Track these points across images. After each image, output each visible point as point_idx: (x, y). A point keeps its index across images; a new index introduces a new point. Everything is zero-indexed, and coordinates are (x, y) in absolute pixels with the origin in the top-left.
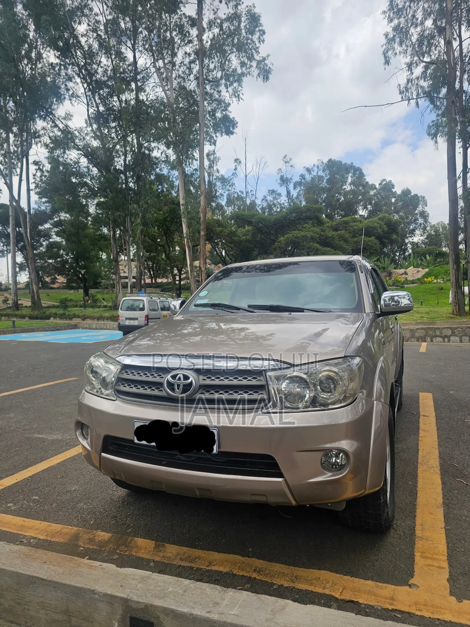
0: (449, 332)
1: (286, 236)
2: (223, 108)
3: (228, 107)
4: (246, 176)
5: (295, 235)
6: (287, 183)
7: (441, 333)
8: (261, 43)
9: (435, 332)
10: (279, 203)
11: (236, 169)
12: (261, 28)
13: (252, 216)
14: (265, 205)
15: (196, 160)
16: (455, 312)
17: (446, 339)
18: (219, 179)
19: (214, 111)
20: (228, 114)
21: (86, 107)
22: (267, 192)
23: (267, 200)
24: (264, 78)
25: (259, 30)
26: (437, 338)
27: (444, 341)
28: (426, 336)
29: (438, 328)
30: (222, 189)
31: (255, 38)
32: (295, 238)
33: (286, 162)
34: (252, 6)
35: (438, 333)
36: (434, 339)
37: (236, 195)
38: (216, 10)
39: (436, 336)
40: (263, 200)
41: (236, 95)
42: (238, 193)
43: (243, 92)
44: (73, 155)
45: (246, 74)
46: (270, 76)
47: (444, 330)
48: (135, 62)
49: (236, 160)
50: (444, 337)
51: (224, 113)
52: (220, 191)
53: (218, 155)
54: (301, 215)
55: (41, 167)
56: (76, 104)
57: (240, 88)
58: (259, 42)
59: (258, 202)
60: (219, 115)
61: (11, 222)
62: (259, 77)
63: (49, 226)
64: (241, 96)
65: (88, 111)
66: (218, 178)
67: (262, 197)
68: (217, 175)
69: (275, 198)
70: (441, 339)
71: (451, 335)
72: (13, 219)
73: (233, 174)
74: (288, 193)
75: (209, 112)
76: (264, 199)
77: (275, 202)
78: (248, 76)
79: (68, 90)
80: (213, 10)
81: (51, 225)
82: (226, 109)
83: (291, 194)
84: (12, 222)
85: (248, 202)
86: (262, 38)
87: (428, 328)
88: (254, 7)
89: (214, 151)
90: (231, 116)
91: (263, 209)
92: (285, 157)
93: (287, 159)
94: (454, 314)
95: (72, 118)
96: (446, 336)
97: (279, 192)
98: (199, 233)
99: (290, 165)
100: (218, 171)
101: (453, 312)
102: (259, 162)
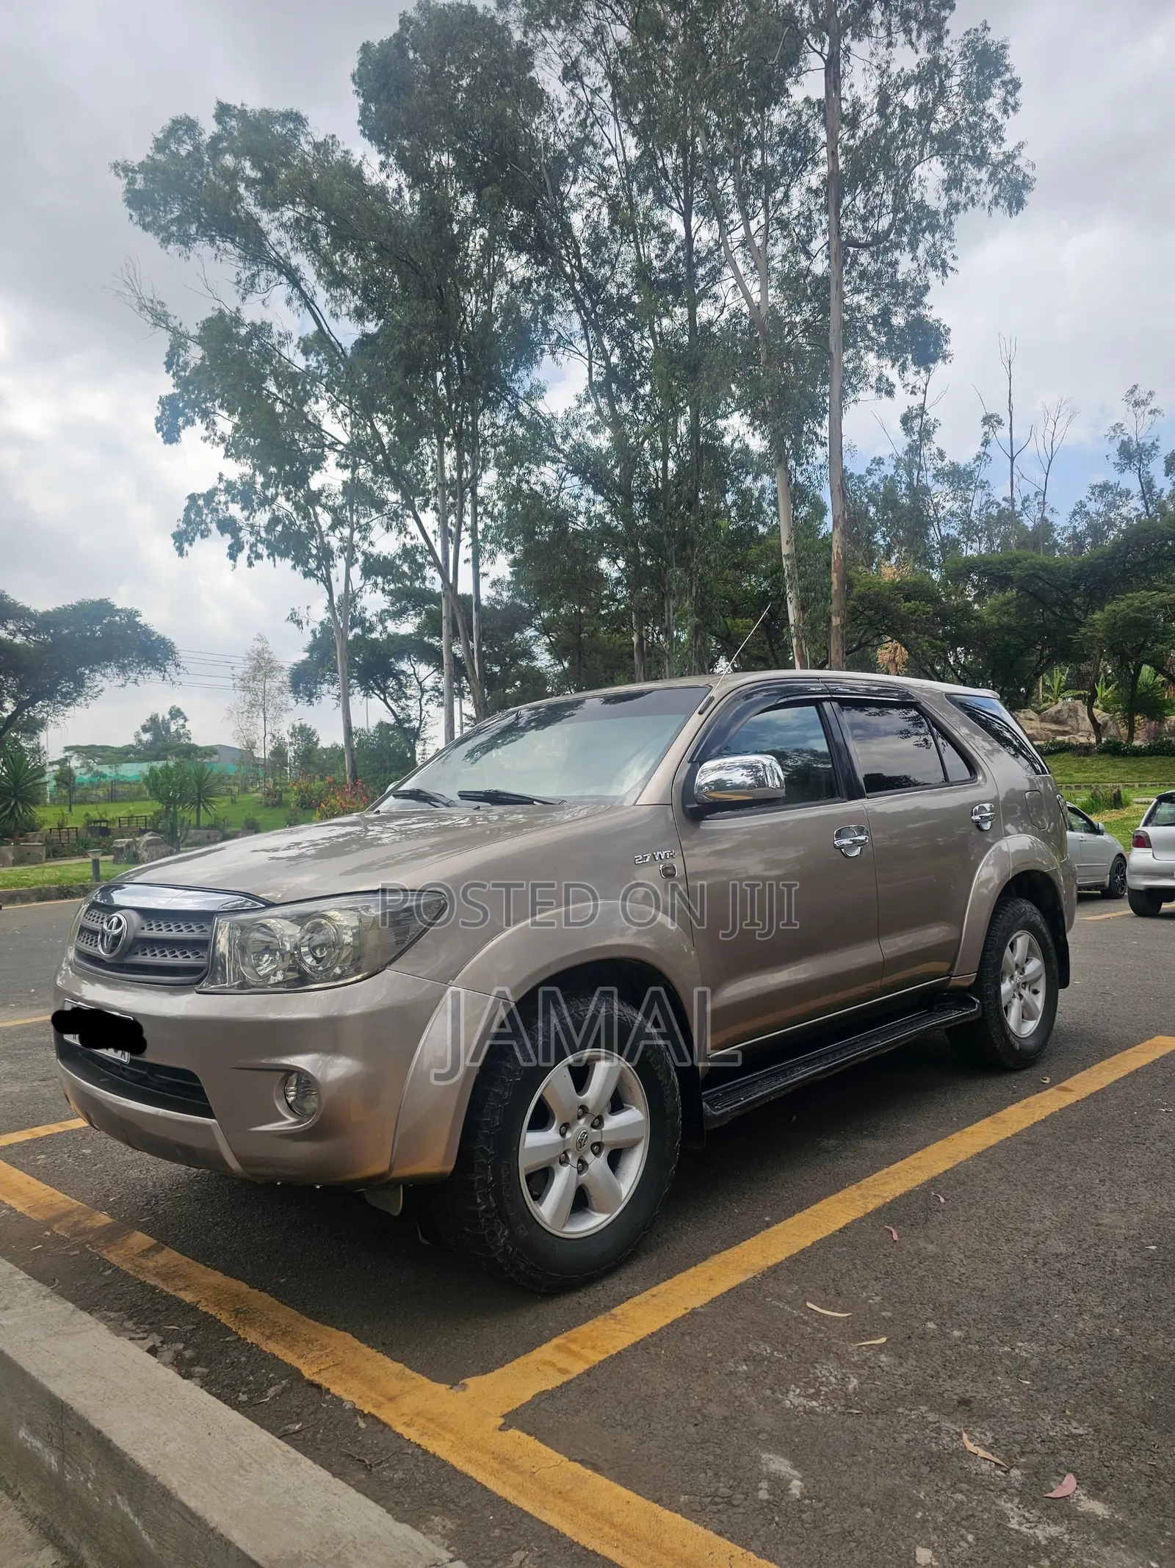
1: (1107, 607)
2: (910, 301)
3: (923, 295)
4: (1012, 459)
5: (1137, 603)
6: (1140, 461)
8: (1010, 112)
10: (1124, 518)
11: (986, 443)
12: (1007, 77)
13: (1011, 561)
14: (1081, 526)
15: (823, 444)
18: (945, 475)
19: (886, 313)
20: (925, 312)
21: (587, 362)
22: (1087, 492)
23: (1088, 513)
24: (1010, 206)
25: (1004, 83)
30: (953, 499)
31: (992, 105)
32: (1139, 610)
33: (1137, 404)
34: (980, 28)
37: (994, 511)
38: (884, 66)
40: (1075, 513)
41: (938, 263)
42: (999, 505)
43: (954, 251)
44: (547, 474)
45: (965, 206)
46: (1028, 196)
48: (689, 239)
49: (987, 420)
51: (913, 312)
52: (948, 505)
53: (932, 414)
54: (1162, 546)
55: (490, 509)
56: (563, 360)
57: (947, 244)
58: (1005, 112)
59: (1060, 520)
60: (898, 321)
61: (444, 630)
62: (997, 204)
63: (533, 634)
64: (951, 262)
65: (590, 370)
66: (940, 475)
67: (1072, 507)
68: (940, 464)
69: (1112, 506)
72: (448, 624)
73: (978, 457)
74: (1147, 486)
75: (874, 318)
76: (1080, 510)
77: (1112, 515)
78: (970, 207)
79: (547, 332)
80: (878, 67)
81: (537, 629)
82: (918, 302)
83: (1157, 490)
84: (448, 631)
85: (1029, 523)
86: (1011, 101)
88: (986, 28)
89: (922, 407)
90: (932, 315)
91: (1076, 537)
92: (1132, 392)
93: (1141, 394)
95: (544, 394)
97: (1123, 486)
98: (829, 621)
99: (1149, 408)
100: (941, 455)
102: (1053, 416)
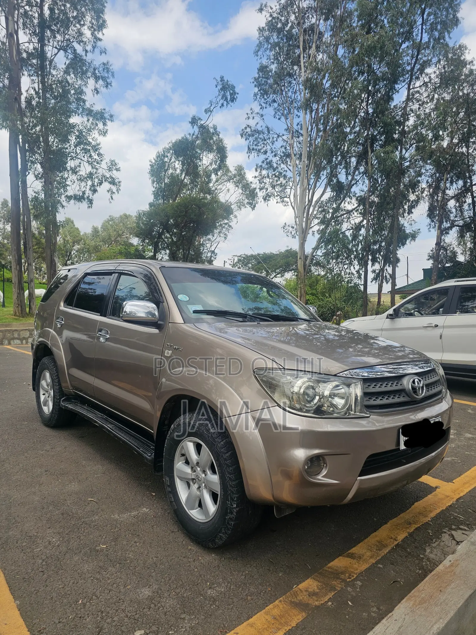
0: (27, 334)
7: (19, 335)
9: (13, 335)
16: (17, 314)
17: (24, 341)
26: (15, 341)
27: (22, 343)
28: (3, 339)
29: (16, 330)
35: (16, 335)
36: (12, 342)
39: (14, 339)
47: (21, 332)
50: (21, 340)
70: (18, 342)
71: (29, 337)
87: (6, 331)
94: (17, 316)
96: (24, 338)
101: (16, 313)
